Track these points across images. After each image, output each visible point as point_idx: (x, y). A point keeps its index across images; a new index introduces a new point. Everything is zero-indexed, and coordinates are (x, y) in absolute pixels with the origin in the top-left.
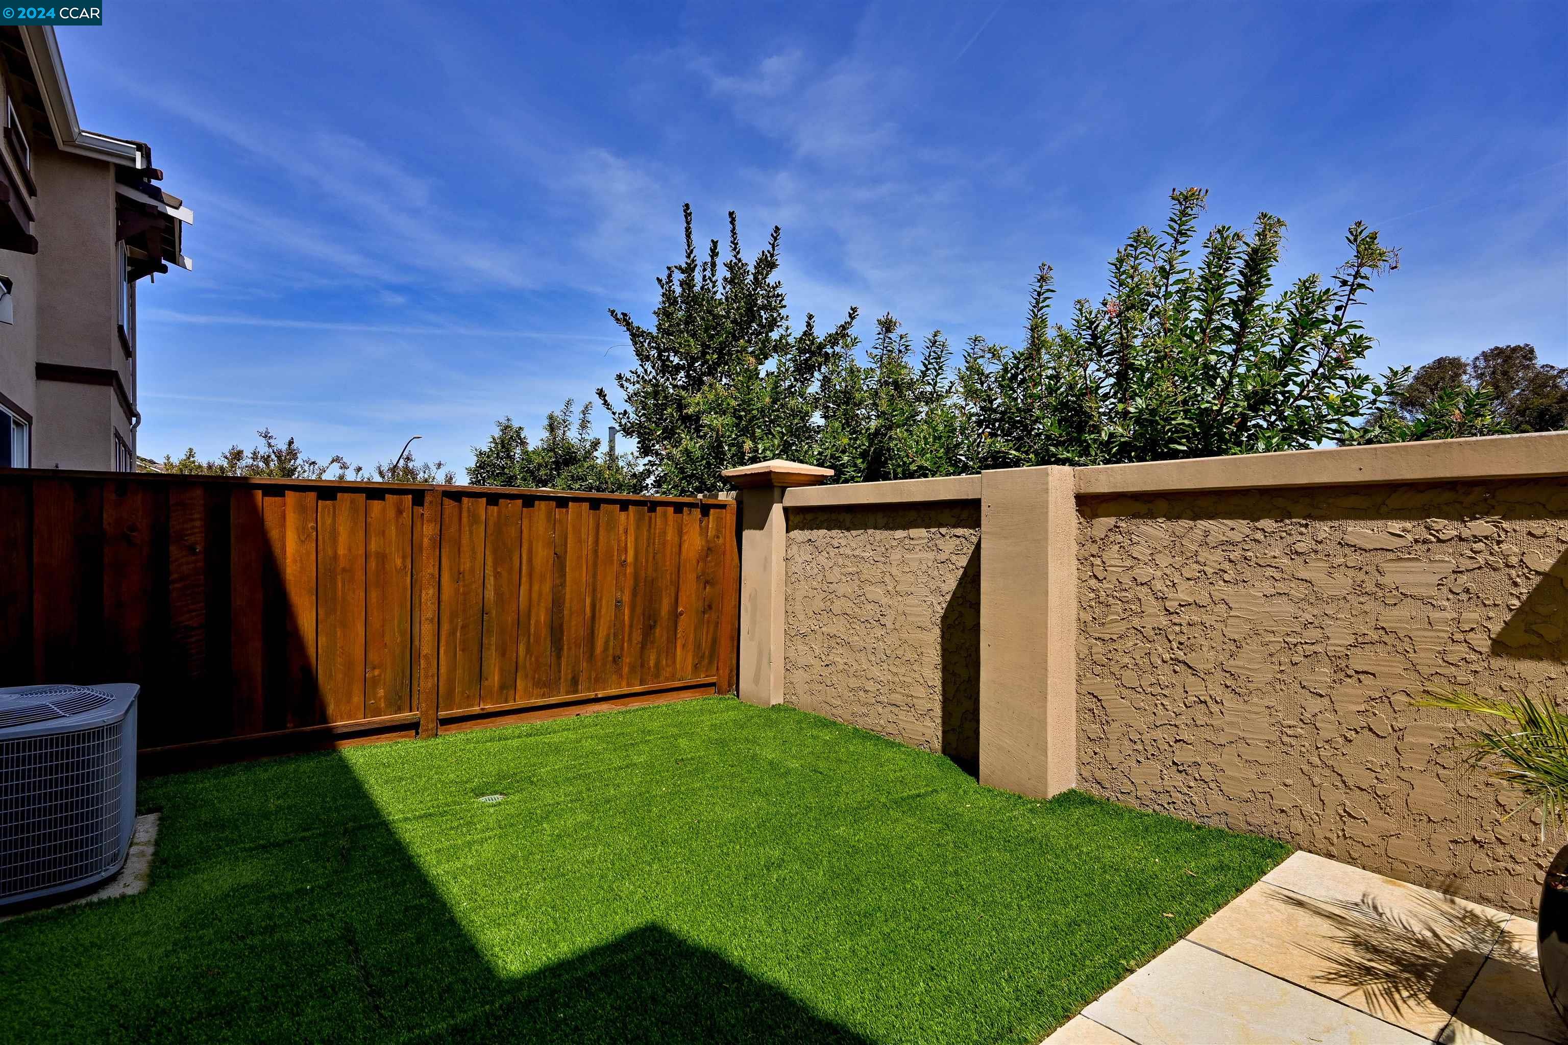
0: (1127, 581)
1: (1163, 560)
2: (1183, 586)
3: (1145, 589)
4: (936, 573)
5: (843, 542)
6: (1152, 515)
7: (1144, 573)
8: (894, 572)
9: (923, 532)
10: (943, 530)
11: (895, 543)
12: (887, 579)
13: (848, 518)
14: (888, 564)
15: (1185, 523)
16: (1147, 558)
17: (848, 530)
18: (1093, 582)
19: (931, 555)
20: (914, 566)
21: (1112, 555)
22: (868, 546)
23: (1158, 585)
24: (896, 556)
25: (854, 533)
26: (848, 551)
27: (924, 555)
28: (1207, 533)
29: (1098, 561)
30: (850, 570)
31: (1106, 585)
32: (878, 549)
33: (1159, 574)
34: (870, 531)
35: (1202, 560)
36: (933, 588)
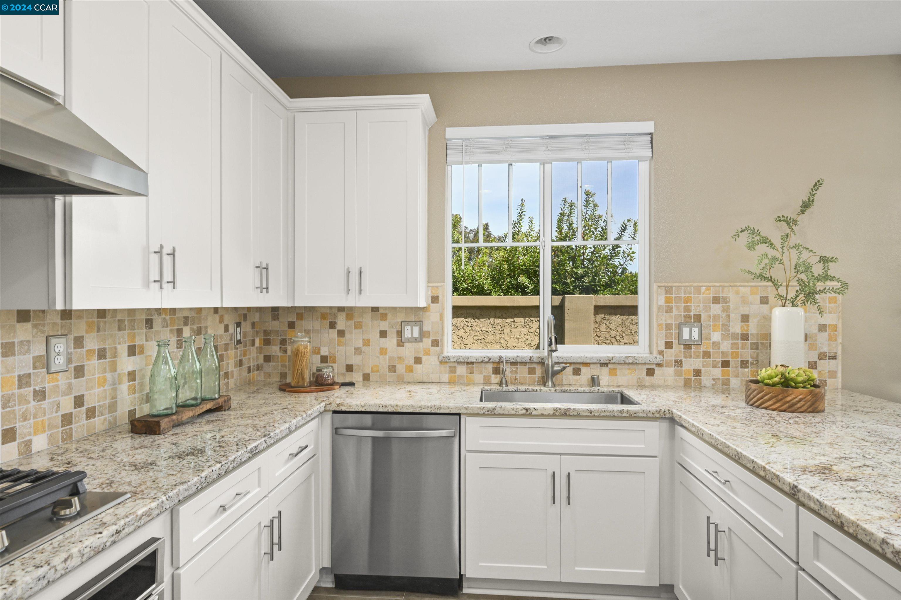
0: (608, 336)
1: (619, 329)
2: (626, 337)
3: (614, 339)
4: (529, 337)
5: (475, 324)
6: (616, 314)
7: (614, 333)
8: (506, 337)
9: (522, 319)
10: (532, 319)
11: (506, 324)
12: (502, 341)
13: (478, 312)
14: (502, 334)
15: (626, 317)
16: (614, 328)
17: (478, 318)
18: (596, 338)
19: (526, 330)
20: (517, 334)
21: (603, 328)
22: (491, 326)
23: (618, 337)
24: (507, 330)
25: (482, 320)
26: (478, 329)
27: (522, 329)
28: (632, 320)
29: (598, 330)
30: (479, 338)
31: (601, 338)
32: (496, 327)
33: (618, 333)
34: (491, 319)
35: (631, 328)
36: (527, 344)
